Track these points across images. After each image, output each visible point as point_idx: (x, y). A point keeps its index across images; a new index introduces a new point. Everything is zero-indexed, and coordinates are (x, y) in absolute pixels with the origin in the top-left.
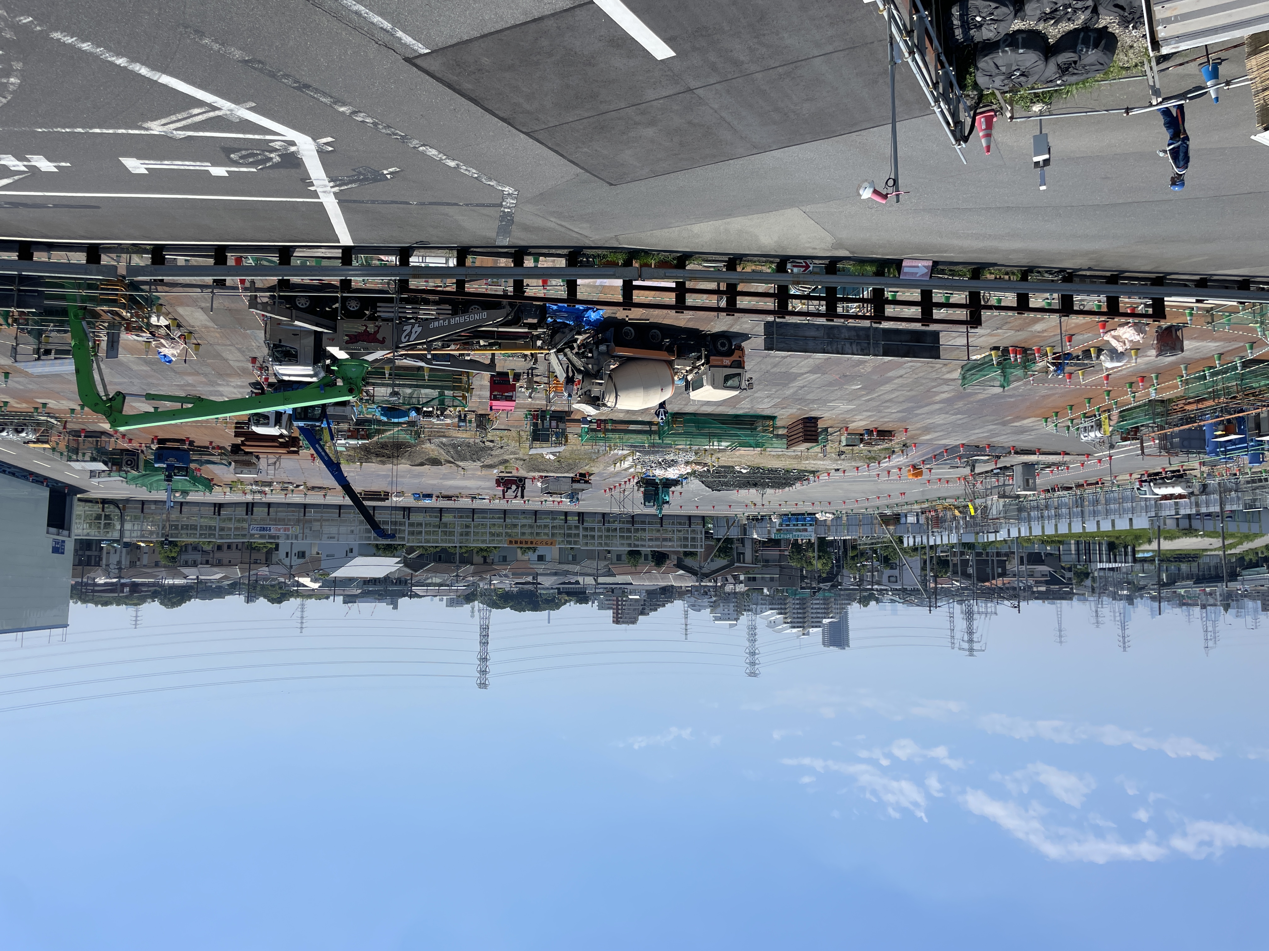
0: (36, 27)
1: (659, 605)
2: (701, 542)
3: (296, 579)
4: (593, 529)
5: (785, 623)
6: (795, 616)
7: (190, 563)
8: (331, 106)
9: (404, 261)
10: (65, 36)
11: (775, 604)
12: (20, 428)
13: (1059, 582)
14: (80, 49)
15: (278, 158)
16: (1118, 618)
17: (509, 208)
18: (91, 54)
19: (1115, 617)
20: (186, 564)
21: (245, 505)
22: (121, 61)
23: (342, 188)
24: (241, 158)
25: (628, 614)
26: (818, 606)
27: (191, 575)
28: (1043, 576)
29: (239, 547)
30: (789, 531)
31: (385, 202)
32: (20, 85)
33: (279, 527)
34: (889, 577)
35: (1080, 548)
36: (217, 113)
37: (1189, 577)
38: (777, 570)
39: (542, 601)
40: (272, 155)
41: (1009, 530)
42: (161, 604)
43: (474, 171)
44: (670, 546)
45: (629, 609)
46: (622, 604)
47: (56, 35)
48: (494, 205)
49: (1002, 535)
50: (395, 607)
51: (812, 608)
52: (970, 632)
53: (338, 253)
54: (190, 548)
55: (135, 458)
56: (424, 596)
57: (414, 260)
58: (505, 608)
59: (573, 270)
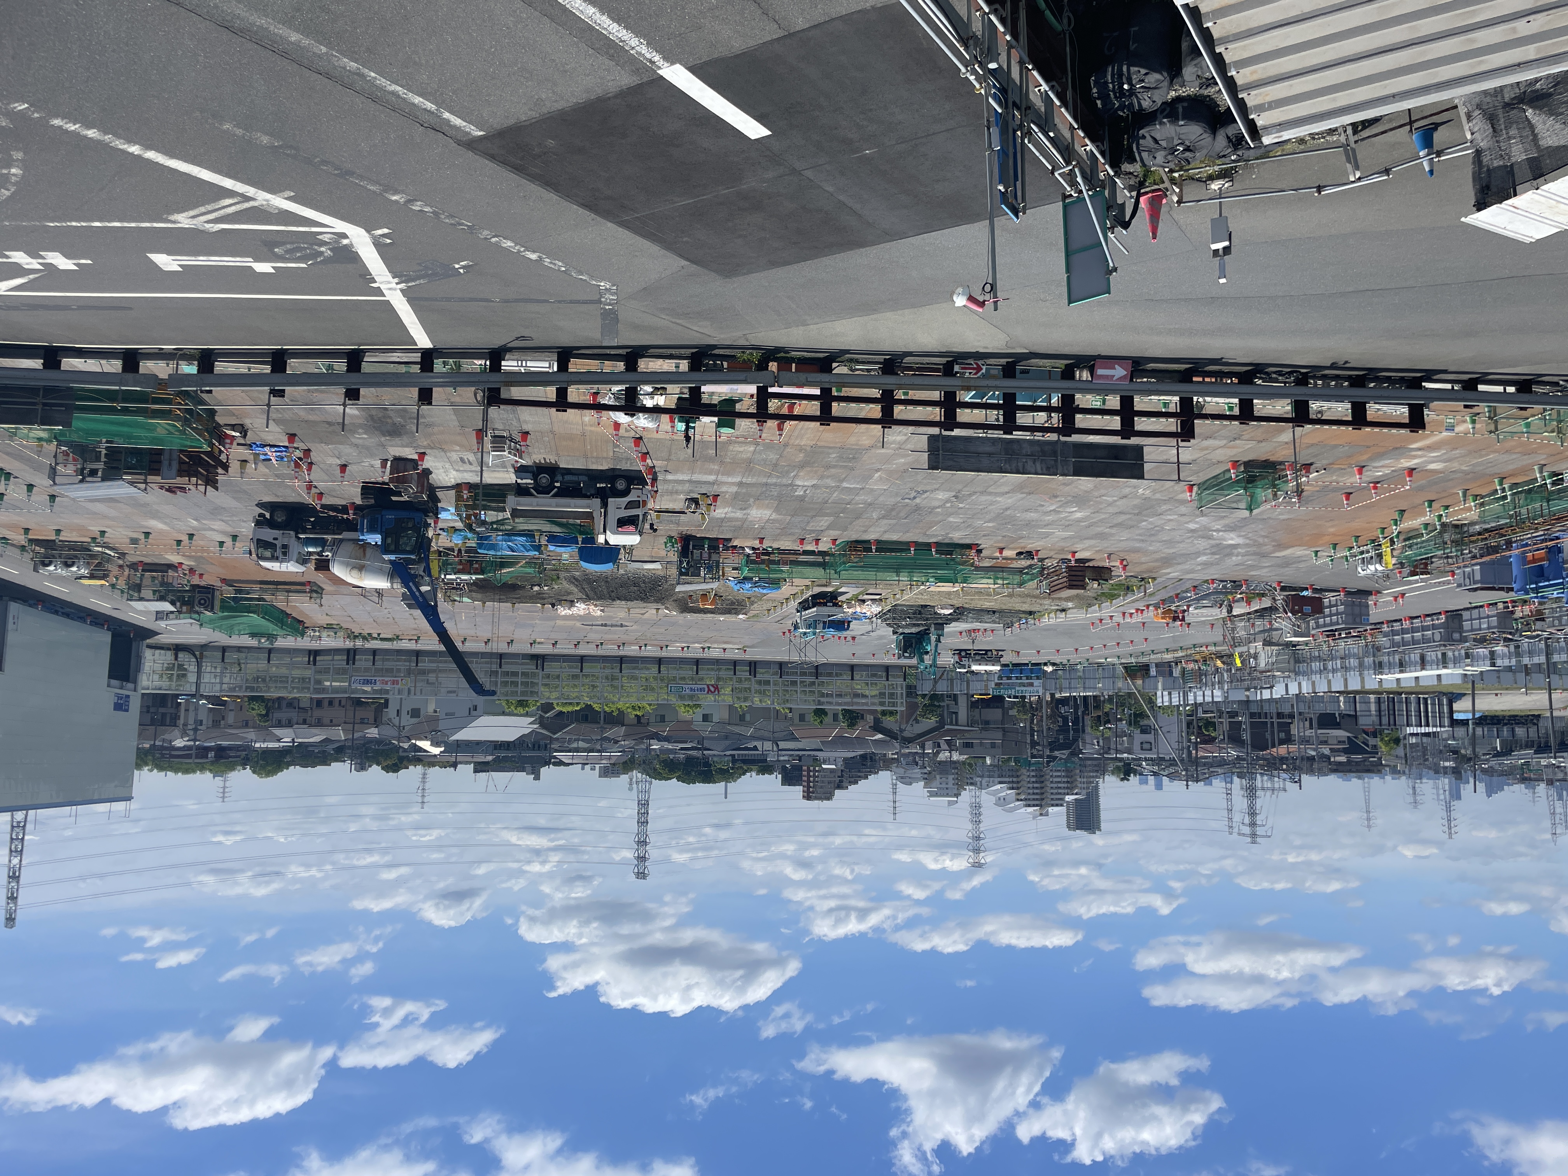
0: (33, 114)
1: (860, 777)
2: (902, 698)
3: (414, 741)
4: (767, 683)
5: (1018, 800)
6: (1031, 791)
7: (283, 723)
8: (381, 194)
9: (496, 367)
10: (66, 123)
11: (1005, 777)
12: (70, 561)
13: (1362, 751)
14: (85, 137)
15: (329, 252)
16: (1442, 797)
17: (610, 304)
18: (99, 142)
19: (1438, 795)
20: (279, 725)
21: (346, 652)
22: (135, 149)
23: (410, 284)
24: (287, 252)
25: (821, 787)
26: (1059, 780)
27: (286, 737)
28: (1340, 742)
29: (343, 703)
30: (1011, 686)
31: (462, 300)
32: (23, 176)
33: (386, 679)
34: (1142, 743)
35: (1382, 709)
36: (252, 204)
37: (1529, 745)
38: (999, 735)
39: (716, 771)
40: (323, 249)
41: (1287, 685)
42: (254, 772)
43: (560, 264)
44: (863, 704)
45: (823, 782)
46: (814, 775)
47: (57, 122)
48: (592, 302)
49: (1278, 692)
50: (537, 778)
51: (1052, 782)
52: (1253, 813)
53: (417, 357)
54: (284, 704)
55: (210, 596)
56: (572, 764)
57: (509, 365)
58: (670, 779)
59: (696, 375)
